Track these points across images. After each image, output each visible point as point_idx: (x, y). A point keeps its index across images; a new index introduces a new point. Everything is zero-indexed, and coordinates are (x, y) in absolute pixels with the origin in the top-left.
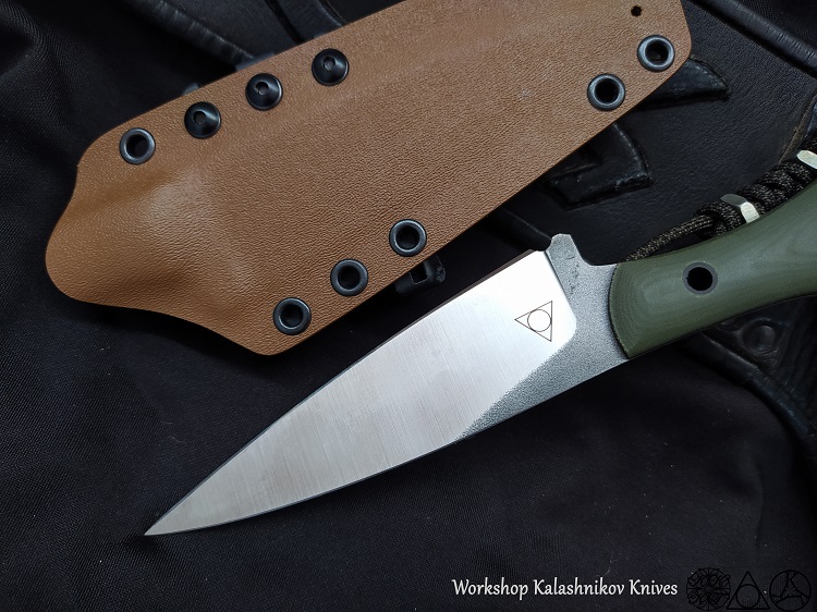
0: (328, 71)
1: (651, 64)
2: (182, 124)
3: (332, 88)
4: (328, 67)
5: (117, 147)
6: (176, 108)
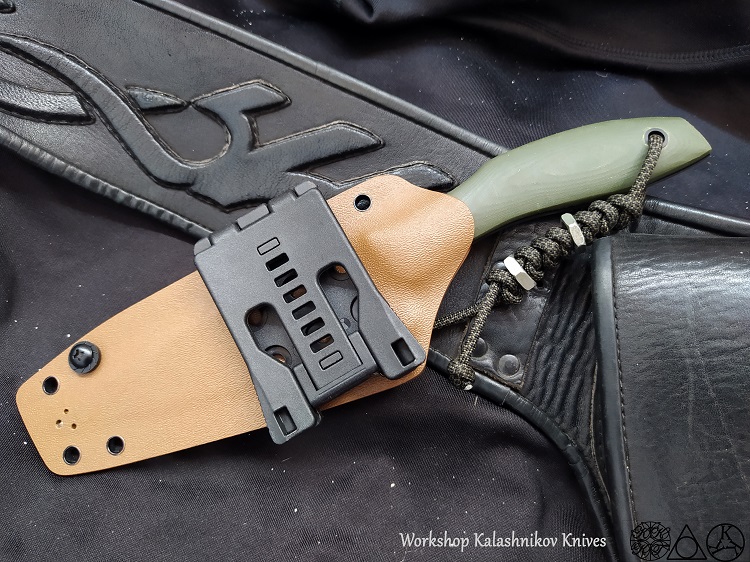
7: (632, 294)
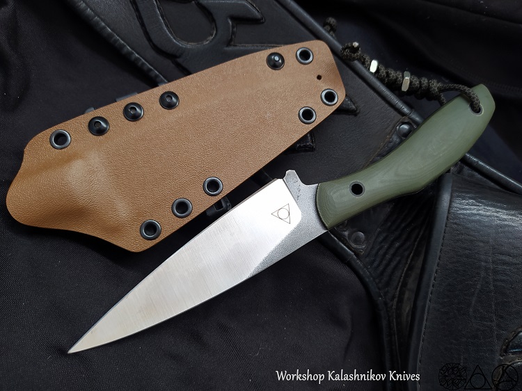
0: (168, 102)
1: (327, 102)
2: (87, 128)
3: (170, 111)
4: (168, 100)
5: (48, 140)
6: (84, 120)
7: (460, 214)
